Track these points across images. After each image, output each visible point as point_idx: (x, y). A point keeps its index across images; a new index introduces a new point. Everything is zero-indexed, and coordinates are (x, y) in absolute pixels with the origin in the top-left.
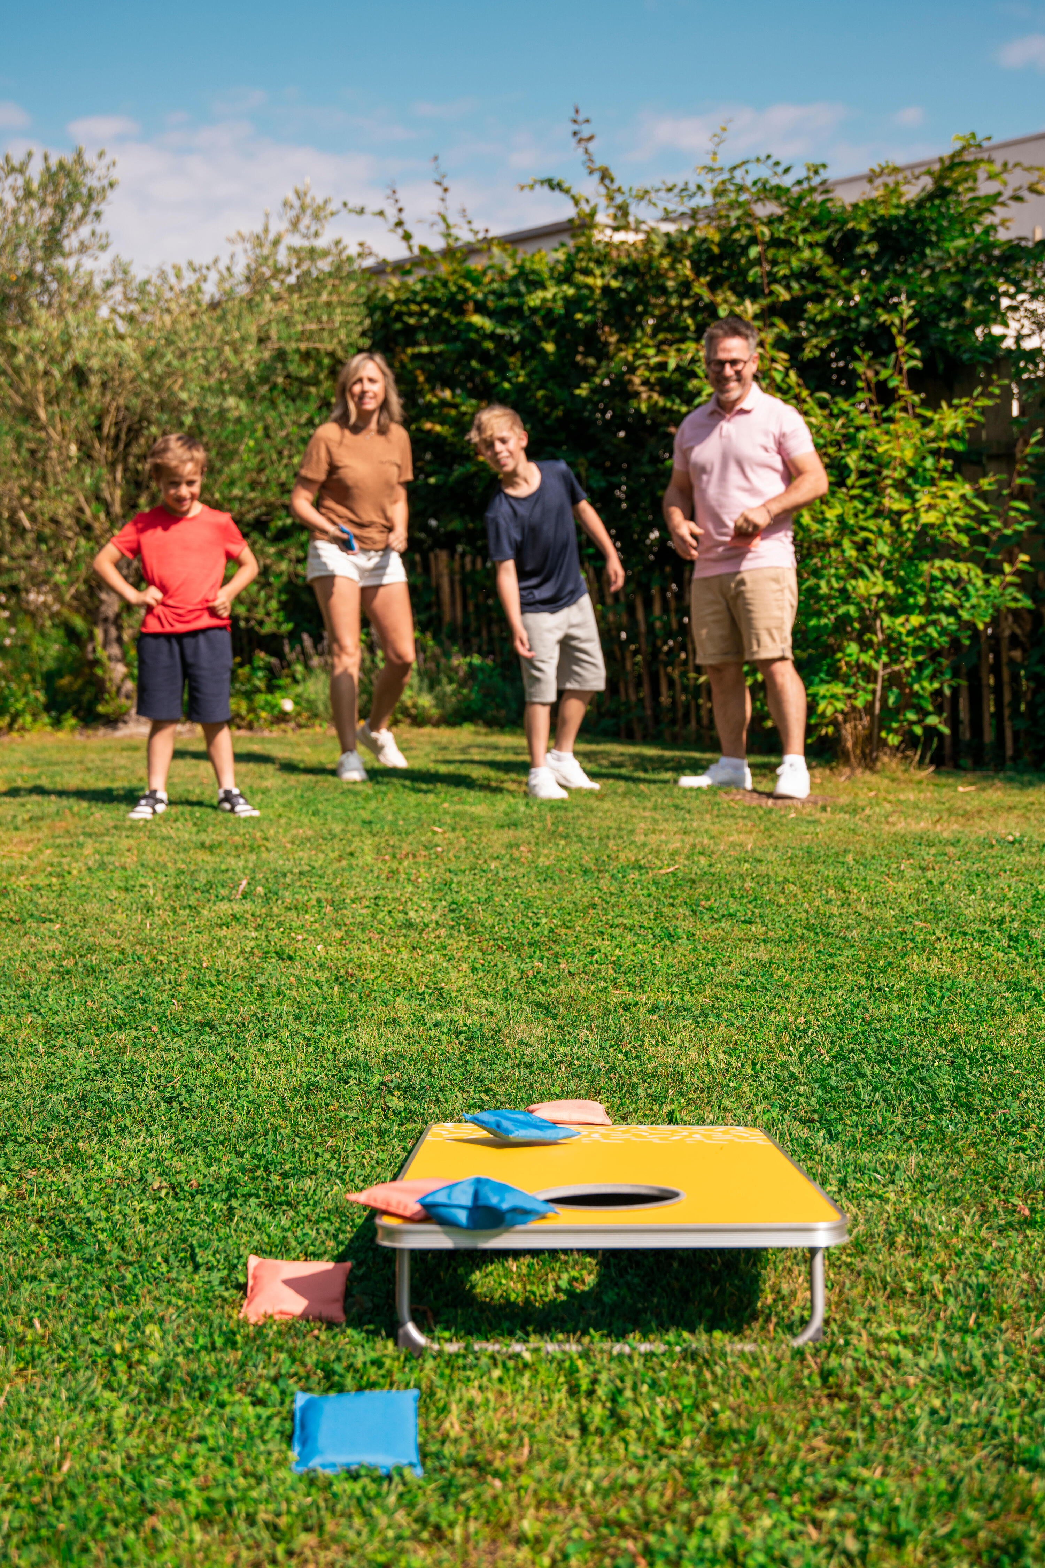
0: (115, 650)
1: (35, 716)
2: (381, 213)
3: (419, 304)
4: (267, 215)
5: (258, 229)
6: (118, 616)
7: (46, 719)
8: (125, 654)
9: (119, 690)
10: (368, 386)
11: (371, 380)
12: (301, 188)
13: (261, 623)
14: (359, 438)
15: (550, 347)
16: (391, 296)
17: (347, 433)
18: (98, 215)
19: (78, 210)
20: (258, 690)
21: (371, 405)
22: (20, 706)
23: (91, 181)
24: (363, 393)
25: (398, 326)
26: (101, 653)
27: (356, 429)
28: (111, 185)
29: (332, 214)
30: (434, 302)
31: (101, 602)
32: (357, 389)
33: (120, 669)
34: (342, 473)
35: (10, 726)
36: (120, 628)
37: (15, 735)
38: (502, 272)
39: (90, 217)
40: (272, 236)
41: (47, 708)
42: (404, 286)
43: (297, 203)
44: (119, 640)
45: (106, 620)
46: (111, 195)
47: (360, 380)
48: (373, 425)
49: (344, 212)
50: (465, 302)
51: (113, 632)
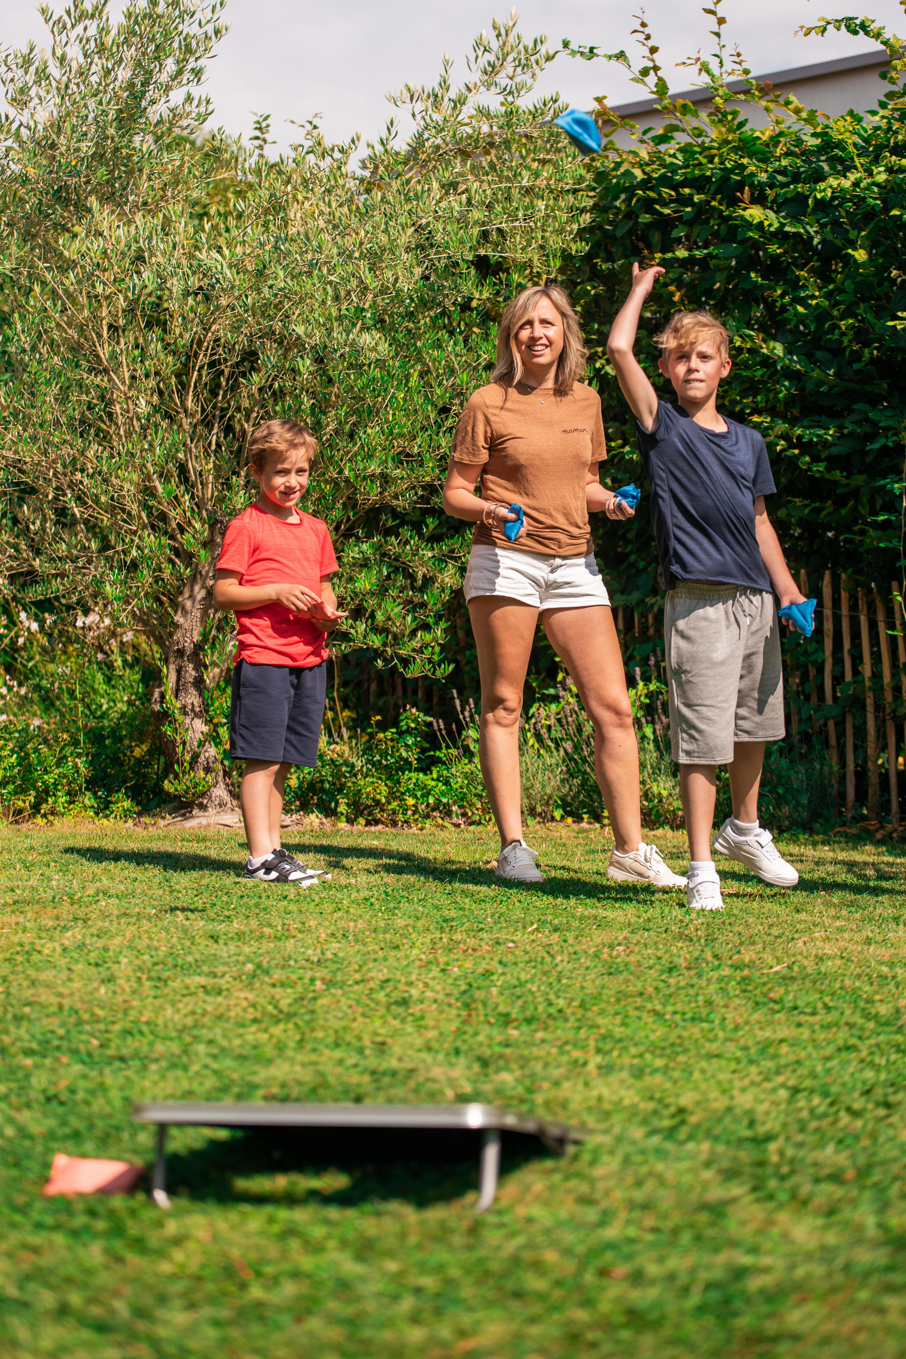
0: (192, 698)
1: (72, 795)
2: (621, 56)
3: (675, 187)
4: (447, 64)
5: (432, 83)
6: (198, 647)
7: (89, 799)
8: (206, 707)
9: (196, 756)
10: (539, 331)
11: (544, 322)
12: (502, 21)
13: (405, 662)
14: (531, 398)
15: (860, 255)
16: (639, 174)
17: (512, 392)
18: (197, 73)
19: (170, 65)
20: (405, 765)
21: (546, 357)
22: (50, 779)
23: (190, 28)
24: (533, 341)
25: (645, 218)
26: (174, 704)
27: (525, 388)
28: (217, 32)
29: (549, 58)
30: (699, 183)
31: (177, 626)
32: (525, 334)
33: (200, 726)
34: (510, 446)
35: (36, 807)
36: (200, 665)
37: (39, 820)
38: (799, 142)
39: (186, 76)
40: (453, 94)
41: (92, 784)
42: (656, 158)
43: (495, 45)
44: (199, 683)
45: (181, 653)
46: (217, 47)
47: (530, 323)
48: (550, 383)
49: (563, 56)
50: (740, 186)
51: (191, 672)
